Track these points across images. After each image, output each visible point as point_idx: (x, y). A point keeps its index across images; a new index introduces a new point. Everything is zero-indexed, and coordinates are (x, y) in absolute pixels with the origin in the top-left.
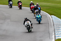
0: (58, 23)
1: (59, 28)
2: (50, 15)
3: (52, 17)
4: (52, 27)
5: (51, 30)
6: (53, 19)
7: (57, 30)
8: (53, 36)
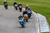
0: (42, 20)
1: (43, 23)
2: (36, 13)
3: (37, 15)
4: (37, 23)
5: (37, 25)
6: (38, 16)
7: (42, 25)
8: (39, 30)
